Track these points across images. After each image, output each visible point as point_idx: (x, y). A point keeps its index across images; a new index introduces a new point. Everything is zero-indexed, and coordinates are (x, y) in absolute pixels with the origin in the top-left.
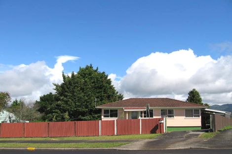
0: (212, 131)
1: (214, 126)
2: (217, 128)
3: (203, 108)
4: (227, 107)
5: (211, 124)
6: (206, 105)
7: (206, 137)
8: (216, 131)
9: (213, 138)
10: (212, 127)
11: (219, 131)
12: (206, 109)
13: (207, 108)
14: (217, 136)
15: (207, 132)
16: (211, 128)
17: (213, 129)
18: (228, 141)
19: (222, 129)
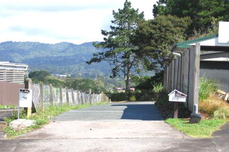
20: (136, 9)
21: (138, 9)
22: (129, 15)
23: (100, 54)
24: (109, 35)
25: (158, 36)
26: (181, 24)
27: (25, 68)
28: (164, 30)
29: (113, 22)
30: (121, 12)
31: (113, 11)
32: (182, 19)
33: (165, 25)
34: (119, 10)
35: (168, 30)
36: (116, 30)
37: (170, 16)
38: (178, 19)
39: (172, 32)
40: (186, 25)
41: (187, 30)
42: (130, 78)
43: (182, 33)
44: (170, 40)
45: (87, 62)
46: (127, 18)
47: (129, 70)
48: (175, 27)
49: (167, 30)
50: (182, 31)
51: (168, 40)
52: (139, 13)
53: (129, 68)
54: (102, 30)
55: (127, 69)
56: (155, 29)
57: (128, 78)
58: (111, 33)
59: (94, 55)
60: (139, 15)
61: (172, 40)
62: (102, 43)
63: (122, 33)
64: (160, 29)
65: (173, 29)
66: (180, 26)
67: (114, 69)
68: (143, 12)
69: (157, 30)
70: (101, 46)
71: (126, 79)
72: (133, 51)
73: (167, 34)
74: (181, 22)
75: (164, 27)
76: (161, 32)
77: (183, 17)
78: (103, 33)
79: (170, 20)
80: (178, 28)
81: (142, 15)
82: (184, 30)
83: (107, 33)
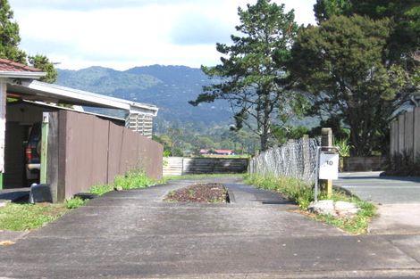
0: (44, 195)
1: (59, 170)
2: (76, 182)
3: (19, 80)
4: (151, 81)
5: (44, 159)
6: (41, 63)
7: (14, 224)
8: (69, 197)
9: (45, 230)
10: (50, 175)
11: (84, 197)
12: (35, 86)
13: (41, 79)
14: (64, 223)
15: (22, 199)
16: (43, 180)
17: (54, 189)
18: (118, 243)
19: (99, 189)
20: (279, 5)
21: (283, 5)
22: (266, 16)
23: (215, 86)
24: (230, 52)
25: (336, 54)
26: (378, 31)
27: (154, 111)
28: (346, 42)
29: (238, 28)
30: (251, 10)
31: (239, 9)
32: (379, 23)
33: (349, 33)
34: (248, 6)
35: (355, 42)
36: (243, 44)
37: (357, 17)
38: (371, 23)
39: (362, 46)
40: (387, 34)
41: (388, 42)
42: (269, 131)
43: (380, 47)
44: (359, 61)
45: (191, 103)
46: (263, 21)
47: (267, 117)
48: (367, 36)
49: (352, 42)
50: (379, 44)
51: (353, 60)
52: (286, 11)
53: (267, 113)
54: (218, 44)
55: (263, 114)
56: (330, 41)
57: (265, 131)
58: (233, 48)
59: (205, 88)
60: (286, 15)
61: (362, 60)
62: (218, 68)
63: (256, 47)
64: (339, 41)
65: (363, 41)
66: (376, 35)
67: (239, 115)
68: (293, 10)
69: (335, 43)
70: (216, 72)
71: (261, 132)
72: (276, 80)
73: (354, 50)
74: (378, 28)
75: (347, 37)
76: (342, 45)
77: (381, 18)
78: (221, 48)
79: (358, 24)
80: (372, 39)
81: (291, 16)
82: (384, 41)
83: (228, 49)
